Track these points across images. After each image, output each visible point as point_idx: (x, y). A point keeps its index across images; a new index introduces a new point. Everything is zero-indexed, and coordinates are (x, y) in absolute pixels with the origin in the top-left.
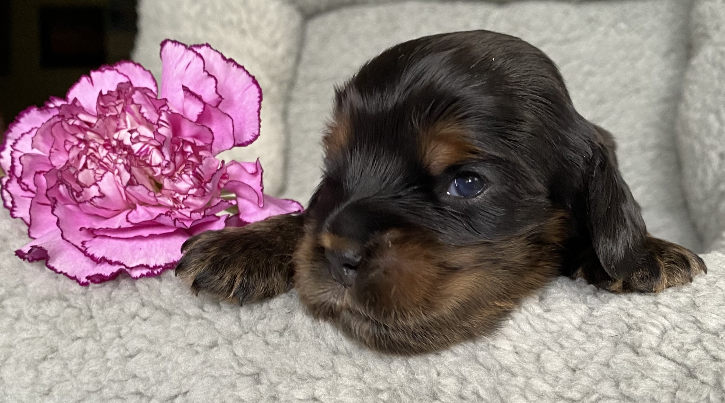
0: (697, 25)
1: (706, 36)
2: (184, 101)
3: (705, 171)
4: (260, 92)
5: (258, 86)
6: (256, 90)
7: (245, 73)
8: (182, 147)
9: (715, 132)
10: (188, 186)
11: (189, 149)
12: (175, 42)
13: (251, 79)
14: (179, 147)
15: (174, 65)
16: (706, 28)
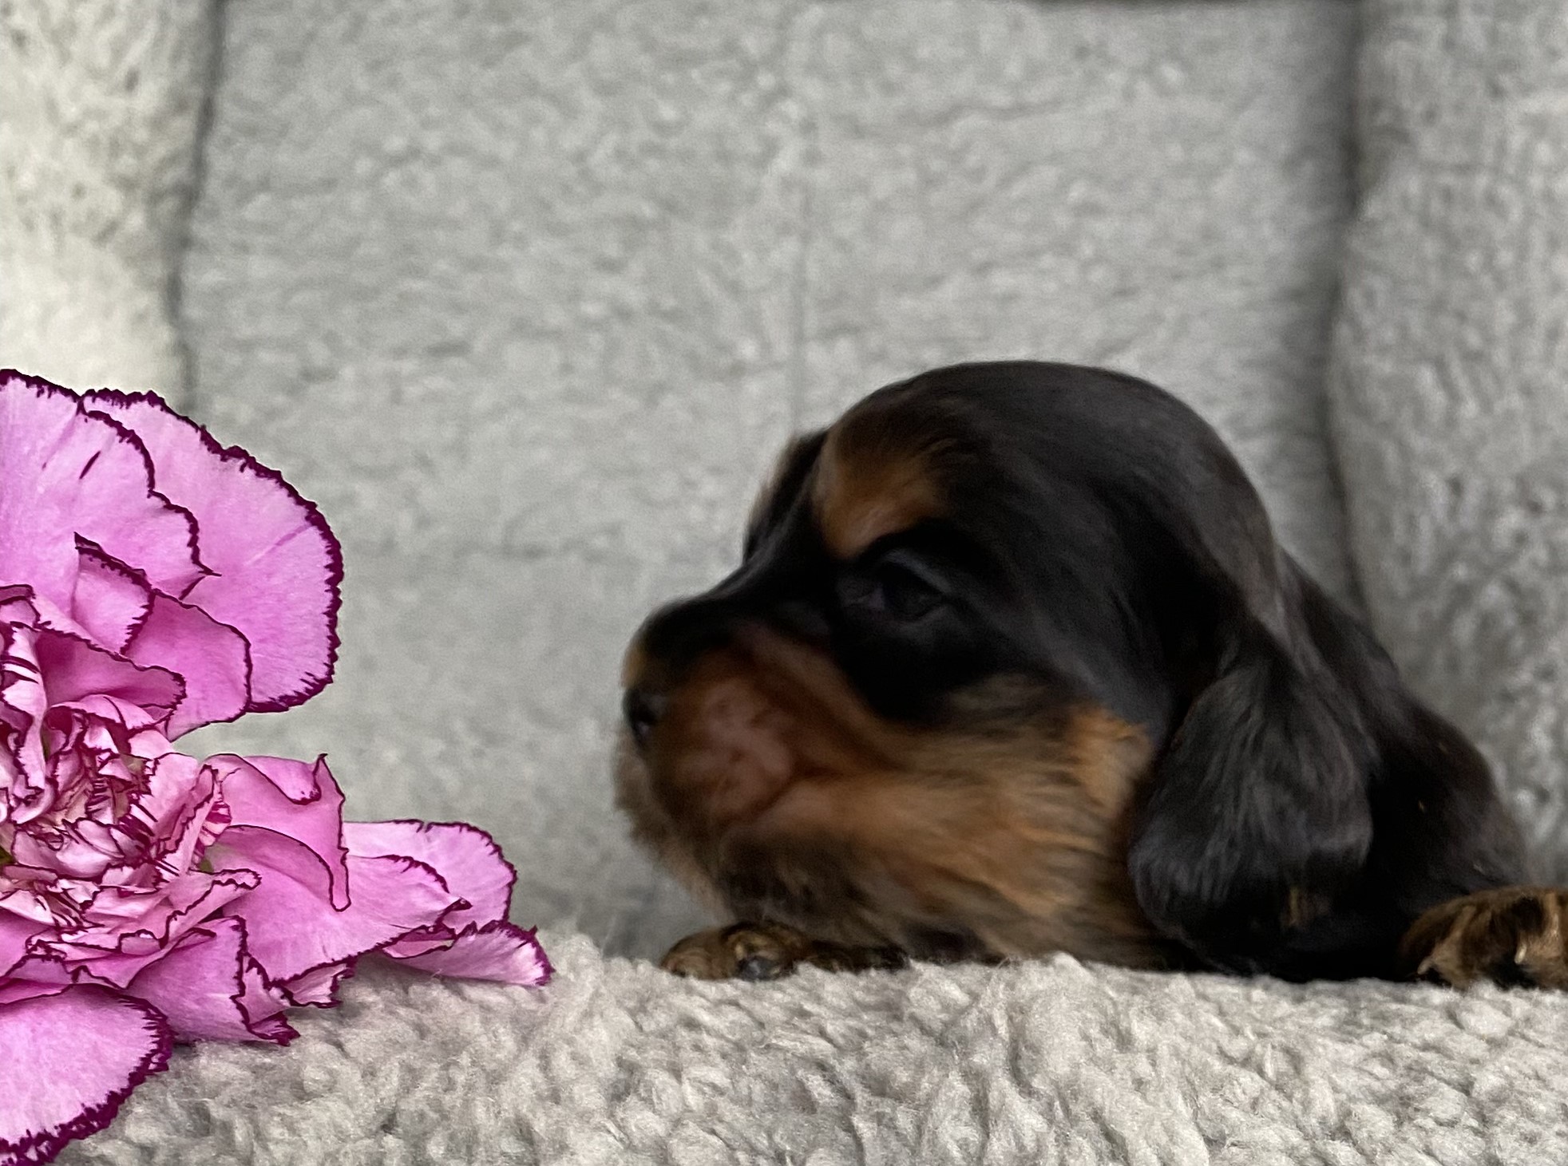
0: (1377, 105)
1: (1400, 135)
2: (78, 575)
3: (1411, 522)
4: (334, 549)
5: (327, 533)
6: (322, 545)
7: (284, 492)
8: (81, 737)
9: (1436, 417)
10: (101, 859)
11: (103, 740)
12: (37, 383)
13: (302, 511)
14: (68, 733)
15: (36, 458)
16: (1398, 113)
